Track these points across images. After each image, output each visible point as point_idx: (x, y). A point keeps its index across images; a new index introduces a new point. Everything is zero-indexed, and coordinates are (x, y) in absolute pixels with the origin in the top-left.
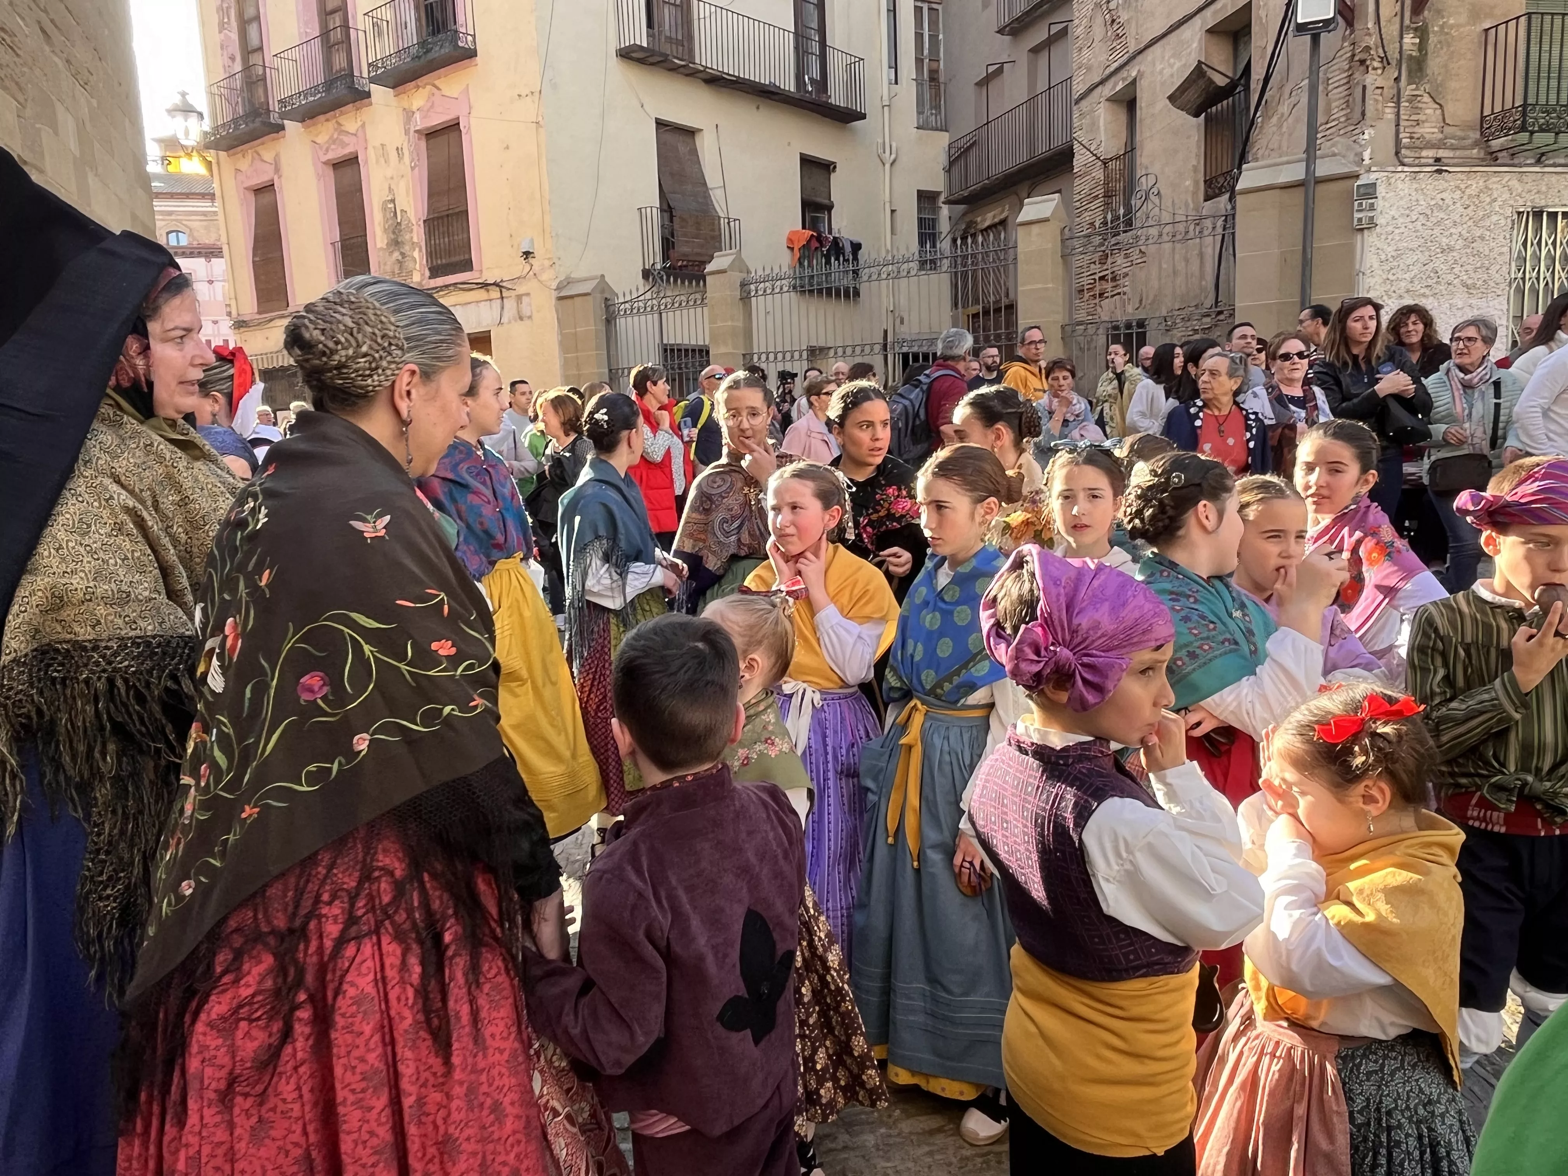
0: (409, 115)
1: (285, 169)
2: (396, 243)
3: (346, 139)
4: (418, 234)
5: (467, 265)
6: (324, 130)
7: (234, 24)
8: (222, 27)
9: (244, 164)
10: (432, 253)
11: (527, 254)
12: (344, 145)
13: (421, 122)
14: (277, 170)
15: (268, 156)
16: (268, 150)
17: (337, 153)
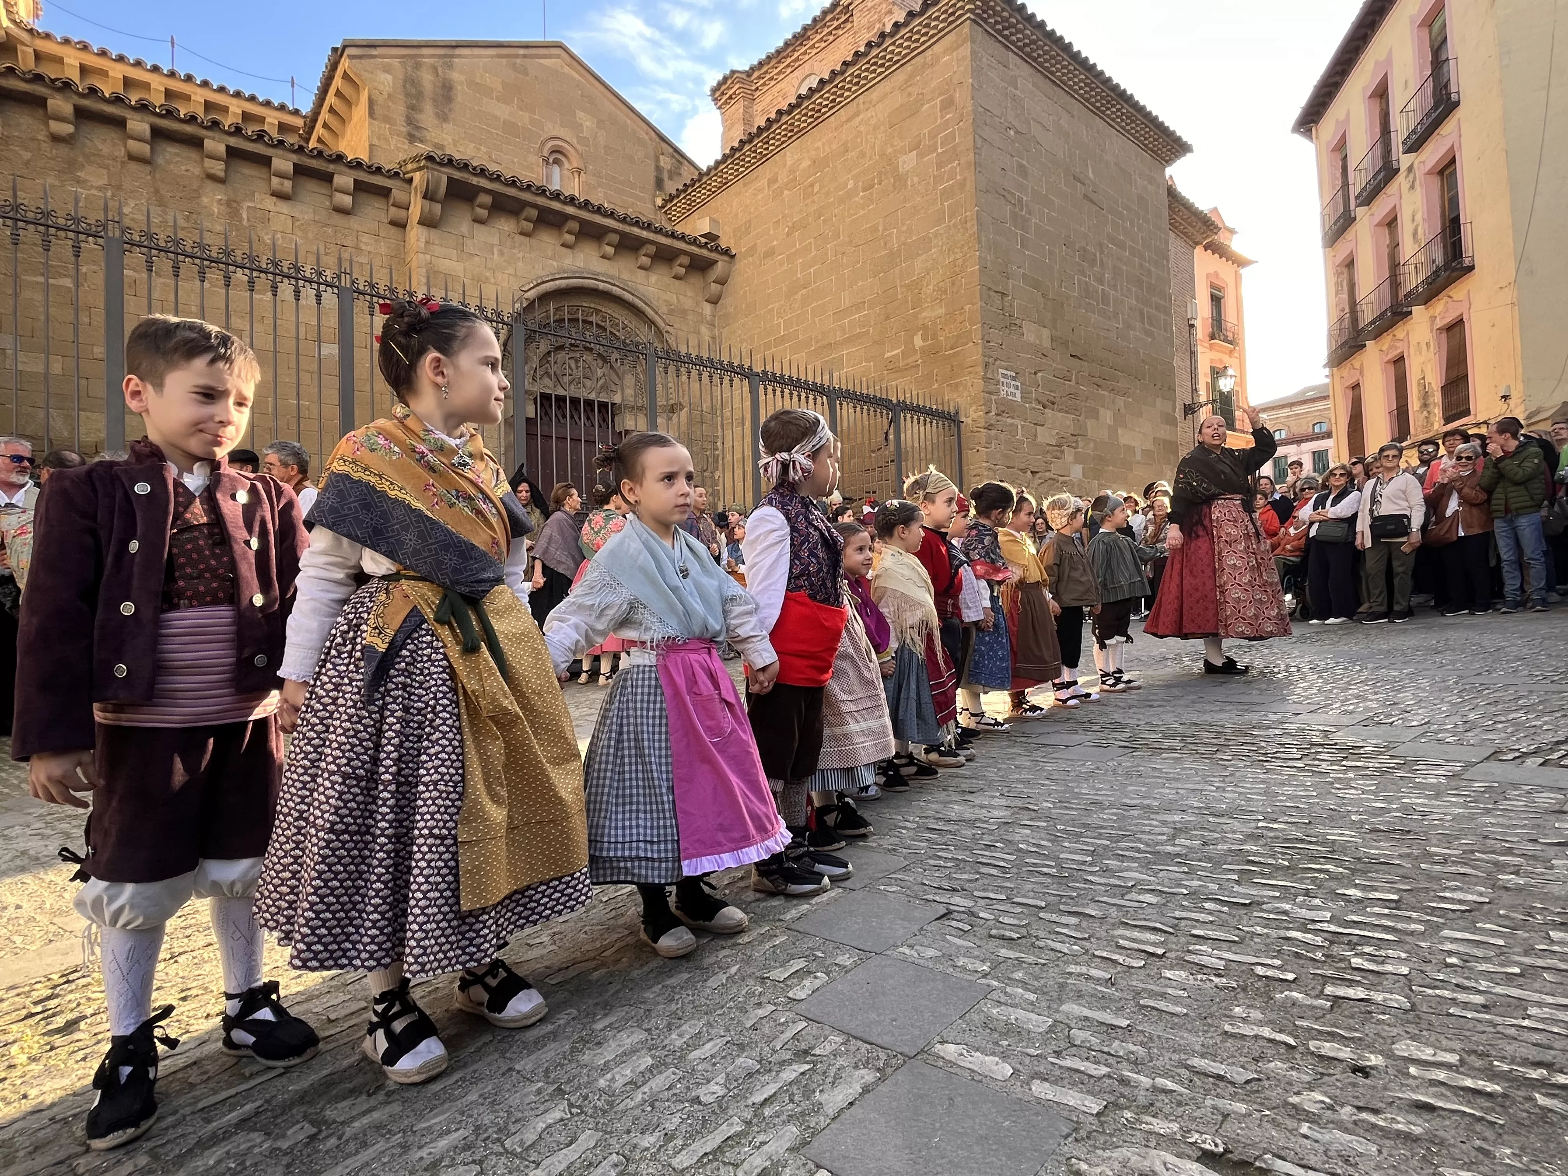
0: (1433, 319)
1: (1366, 372)
2: (1425, 405)
3: (1398, 344)
4: (1437, 397)
5: (1467, 412)
6: (1386, 340)
7: (1346, 288)
8: (1337, 293)
9: (1345, 373)
10: (1445, 409)
11: (1505, 397)
12: (1397, 348)
13: (1439, 323)
14: (1361, 373)
15: (1357, 365)
16: (1357, 361)
17: (1393, 354)
